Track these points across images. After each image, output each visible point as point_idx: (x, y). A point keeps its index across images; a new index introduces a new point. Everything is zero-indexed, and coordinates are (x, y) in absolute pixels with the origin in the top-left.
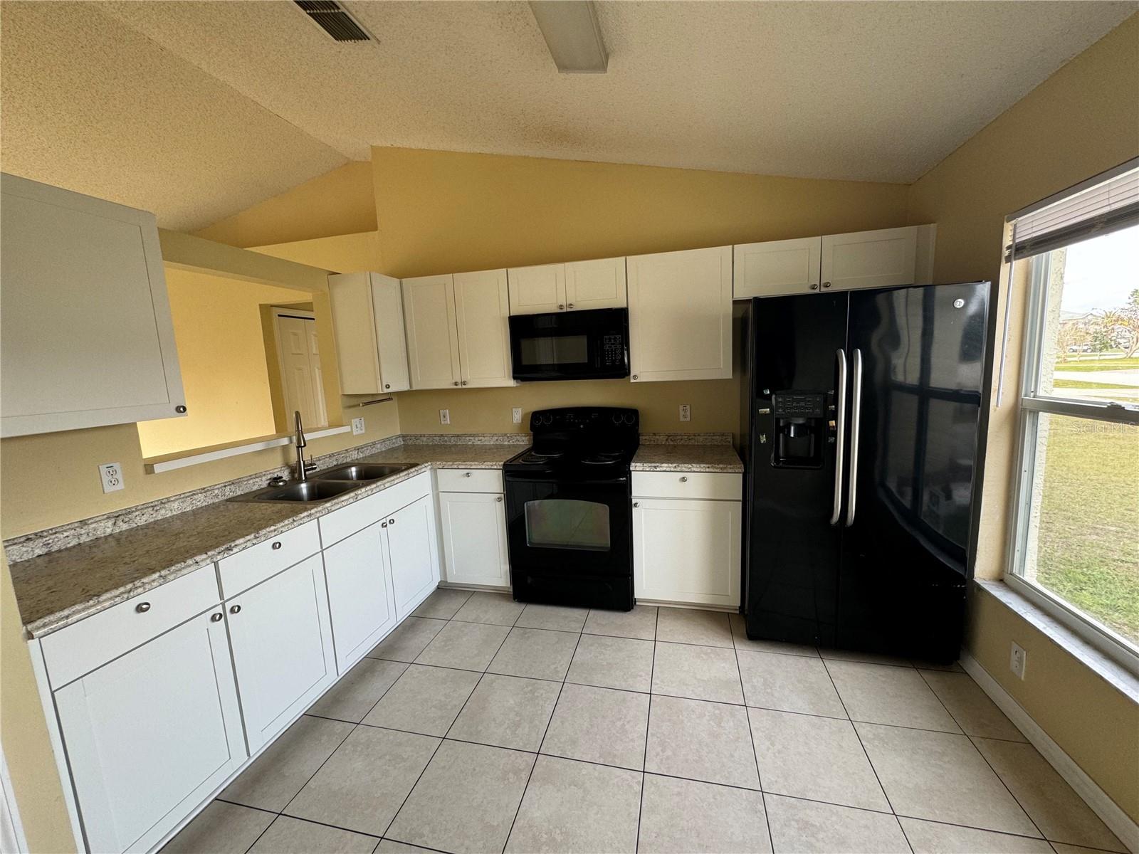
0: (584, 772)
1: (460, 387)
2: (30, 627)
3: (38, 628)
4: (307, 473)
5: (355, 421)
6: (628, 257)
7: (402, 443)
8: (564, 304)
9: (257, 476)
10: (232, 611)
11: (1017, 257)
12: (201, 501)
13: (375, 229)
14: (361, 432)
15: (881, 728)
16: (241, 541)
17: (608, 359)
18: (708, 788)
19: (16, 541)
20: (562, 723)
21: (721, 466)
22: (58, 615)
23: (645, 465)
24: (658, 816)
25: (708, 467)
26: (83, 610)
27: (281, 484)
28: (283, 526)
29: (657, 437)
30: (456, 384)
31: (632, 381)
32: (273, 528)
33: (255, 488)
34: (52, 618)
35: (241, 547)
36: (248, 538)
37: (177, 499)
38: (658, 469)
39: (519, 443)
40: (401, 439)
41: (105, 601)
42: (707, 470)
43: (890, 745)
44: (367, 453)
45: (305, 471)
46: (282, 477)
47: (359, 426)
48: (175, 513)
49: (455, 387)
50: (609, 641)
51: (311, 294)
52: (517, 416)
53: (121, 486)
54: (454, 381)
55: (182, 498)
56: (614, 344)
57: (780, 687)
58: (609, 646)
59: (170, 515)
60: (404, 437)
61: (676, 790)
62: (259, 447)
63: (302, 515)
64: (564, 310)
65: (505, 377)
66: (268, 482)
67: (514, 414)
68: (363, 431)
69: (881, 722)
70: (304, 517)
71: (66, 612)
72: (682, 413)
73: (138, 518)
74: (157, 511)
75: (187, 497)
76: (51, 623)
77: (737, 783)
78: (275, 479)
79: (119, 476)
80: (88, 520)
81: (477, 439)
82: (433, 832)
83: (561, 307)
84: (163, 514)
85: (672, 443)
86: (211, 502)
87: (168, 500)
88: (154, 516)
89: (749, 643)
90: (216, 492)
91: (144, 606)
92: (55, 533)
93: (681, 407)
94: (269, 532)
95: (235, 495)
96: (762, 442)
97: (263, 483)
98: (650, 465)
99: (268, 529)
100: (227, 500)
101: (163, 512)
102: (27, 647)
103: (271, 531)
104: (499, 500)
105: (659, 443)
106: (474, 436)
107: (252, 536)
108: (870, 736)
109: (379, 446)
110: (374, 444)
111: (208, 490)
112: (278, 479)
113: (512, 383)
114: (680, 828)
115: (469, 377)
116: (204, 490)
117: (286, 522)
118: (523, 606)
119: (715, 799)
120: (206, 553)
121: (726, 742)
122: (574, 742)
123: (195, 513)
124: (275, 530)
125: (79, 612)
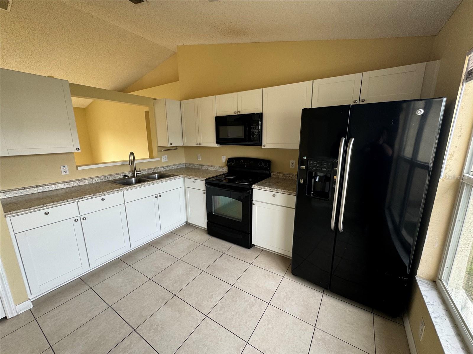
0: (185, 308)
1: (199, 145)
2: (6, 214)
3: (8, 214)
4: (137, 175)
5: (163, 157)
6: (263, 89)
7: (185, 166)
8: (237, 111)
9: (119, 174)
10: (83, 219)
11: (468, 80)
12: (96, 180)
13: (178, 81)
14: (166, 161)
15: (328, 336)
16: (87, 196)
17: (252, 137)
18: (226, 332)
19: (33, 187)
20: (191, 286)
21: (291, 192)
22: (16, 211)
23: (258, 186)
24: (199, 335)
25: (285, 192)
26: (24, 211)
27: (127, 177)
28: (106, 193)
29: (279, 174)
30: (197, 144)
31: (263, 147)
32: (101, 193)
33: (118, 178)
34: (14, 212)
35: (86, 198)
36: (91, 195)
37: (87, 179)
38: (263, 189)
39: (224, 171)
40: (184, 165)
41: (32, 209)
42: (284, 193)
43: (327, 346)
44: (168, 169)
45: (136, 174)
46: (127, 175)
47: (165, 158)
48: (86, 184)
49: (197, 146)
50: (232, 259)
51: (148, 107)
52: (224, 159)
53: (68, 173)
54: (196, 143)
55: (89, 179)
56: (255, 130)
57: (292, 300)
58: (231, 261)
59: (84, 184)
60: (185, 164)
61: (214, 328)
62: (120, 164)
63: (115, 190)
64: (237, 114)
65: (214, 143)
66: (123, 176)
67: (223, 158)
68: (167, 160)
69: (331, 333)
70: (116, 191)
71: (18, 211)
72: (291, 164)
73: (73, 184)
74: (79, 182)
75: (91, 179)
76: (13, 213)
77: (239, 335)
78: (125, 175)
79: (67, 170)
80: (56, 183)
81: (209, 167)
82: (125, 310)
83: (235, 112)
84: (81, 183)
85: (285, 178)
86: (100, 181)
87: (84, 179)
88: (78, 184)
89: (292, 276)
90: (102, 178)
91: (47, 213)
92: (45, 186)
93: (291, 161)
94: (99, 194)
95: (109, 180)
96: (301, 183)
97: (121, 176)
98: (260, 187)
99: (99, 193)
100: (105, 181)
101: (82, 183)
102: (6, 220)
103: (100, 194)
104: (204, 193)
105: (279, 177)
106: (208, 166)
107: (92, 195)
108: (320, 338)
109: (173, 166)
110: (171, 166)
111: (99, 177)
112: (126, 176)
113: (216, 145)
114: (203, 344)
115: (202, 142)
116: (98, 177)
117: (108, 192)
118: (211, 237)
119: (226, 338)
120: (72, 199)
121: (248, 316)
122: (190, 295)
123: (93, 184)
124: (102, 194)
125: (22, 211)
